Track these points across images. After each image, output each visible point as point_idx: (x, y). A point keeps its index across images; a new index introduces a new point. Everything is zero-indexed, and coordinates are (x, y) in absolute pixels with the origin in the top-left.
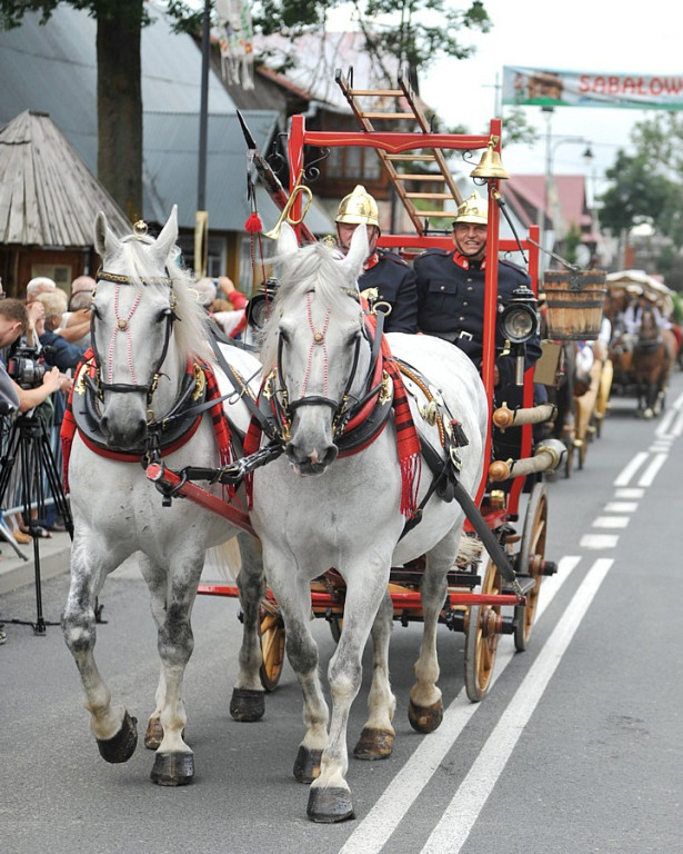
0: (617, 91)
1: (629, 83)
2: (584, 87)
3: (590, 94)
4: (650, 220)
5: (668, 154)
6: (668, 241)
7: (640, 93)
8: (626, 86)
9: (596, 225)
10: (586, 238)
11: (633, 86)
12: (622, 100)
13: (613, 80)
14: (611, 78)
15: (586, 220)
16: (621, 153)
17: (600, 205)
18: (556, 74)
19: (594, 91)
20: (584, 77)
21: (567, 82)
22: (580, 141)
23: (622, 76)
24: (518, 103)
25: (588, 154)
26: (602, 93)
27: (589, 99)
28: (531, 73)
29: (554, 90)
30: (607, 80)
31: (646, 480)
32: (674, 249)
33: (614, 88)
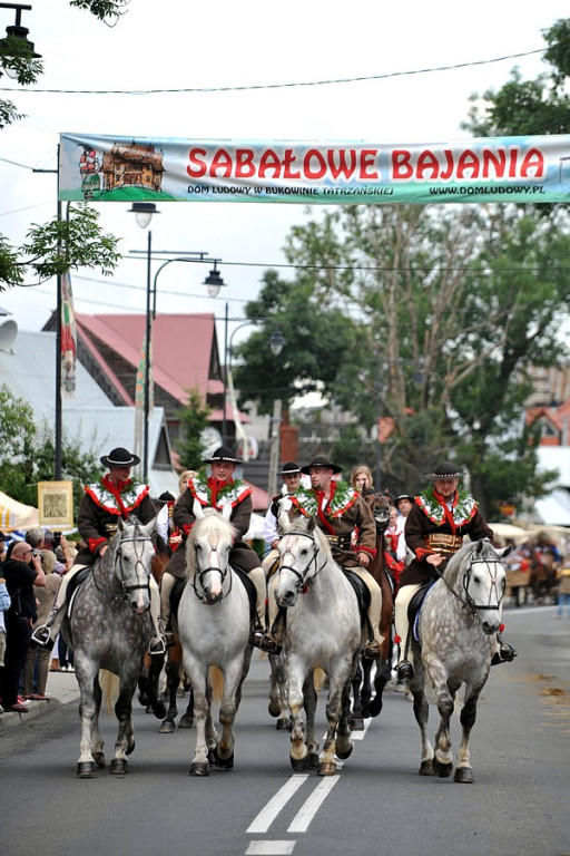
0: (251, 174)
1: (270, 159)
2: (196, 167)
3: (206, 179)
4: (320, 385)
5: (348, 277)
6: (349, 418)
7: (287, 175)
8: (264, 165)
9: (233, 396)
10: (216, 415)
11: (276, 164)
12: (258, 189)
13: (243, 155)
14: (240, 152)
15: (216, 387)
16: (270, 277)
17: (239, 362)
18: (150, 147)
19: (213, 174)
20: (195, 152)
21: (169, 160)
22: (202, 258)
23: (259, 149)
24: (88, 197)
25: (214, 279)
26: (227, 175)
27: (206, 188)
28: (109, 147)
29: (147, 173)
30: (233, 156)
31: (300, 824)
32: (362, 431)
33: (245, 169)
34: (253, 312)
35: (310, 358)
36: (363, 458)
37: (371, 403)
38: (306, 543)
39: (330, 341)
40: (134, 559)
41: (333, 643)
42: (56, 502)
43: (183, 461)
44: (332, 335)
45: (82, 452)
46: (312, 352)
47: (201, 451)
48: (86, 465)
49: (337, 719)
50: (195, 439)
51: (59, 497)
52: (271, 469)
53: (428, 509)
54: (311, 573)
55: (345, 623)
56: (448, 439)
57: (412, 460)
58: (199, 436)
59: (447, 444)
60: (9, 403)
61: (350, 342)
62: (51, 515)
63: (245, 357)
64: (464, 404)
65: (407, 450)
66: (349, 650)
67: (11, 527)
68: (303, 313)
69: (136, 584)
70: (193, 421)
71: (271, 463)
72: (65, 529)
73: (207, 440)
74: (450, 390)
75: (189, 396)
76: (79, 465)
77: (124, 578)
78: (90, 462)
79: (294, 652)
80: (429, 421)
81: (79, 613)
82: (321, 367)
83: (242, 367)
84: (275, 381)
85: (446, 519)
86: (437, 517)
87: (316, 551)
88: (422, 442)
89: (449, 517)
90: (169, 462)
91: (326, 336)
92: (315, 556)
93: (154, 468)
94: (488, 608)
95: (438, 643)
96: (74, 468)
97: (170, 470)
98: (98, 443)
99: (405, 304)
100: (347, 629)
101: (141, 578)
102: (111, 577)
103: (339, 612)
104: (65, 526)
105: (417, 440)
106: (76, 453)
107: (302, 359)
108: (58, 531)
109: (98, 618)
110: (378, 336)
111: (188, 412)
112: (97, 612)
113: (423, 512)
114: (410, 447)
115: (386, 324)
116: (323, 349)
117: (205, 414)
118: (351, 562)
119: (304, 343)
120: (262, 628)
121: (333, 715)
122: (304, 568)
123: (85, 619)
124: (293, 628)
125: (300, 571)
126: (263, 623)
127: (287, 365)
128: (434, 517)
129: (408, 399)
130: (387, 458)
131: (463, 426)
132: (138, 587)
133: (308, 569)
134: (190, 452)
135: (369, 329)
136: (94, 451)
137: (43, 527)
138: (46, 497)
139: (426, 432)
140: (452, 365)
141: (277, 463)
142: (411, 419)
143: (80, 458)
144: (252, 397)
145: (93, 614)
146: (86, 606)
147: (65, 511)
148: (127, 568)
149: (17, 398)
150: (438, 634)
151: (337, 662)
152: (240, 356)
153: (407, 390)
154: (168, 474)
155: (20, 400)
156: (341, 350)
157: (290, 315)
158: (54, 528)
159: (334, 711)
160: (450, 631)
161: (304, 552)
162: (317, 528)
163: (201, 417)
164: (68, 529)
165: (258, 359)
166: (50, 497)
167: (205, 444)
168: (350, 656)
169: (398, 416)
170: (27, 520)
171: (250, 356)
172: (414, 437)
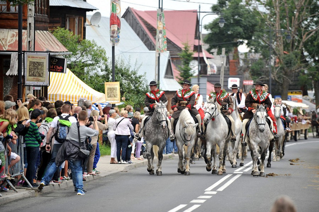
4: (245, 41)
34: (215, 9)
35: (240, 30)
36: (264, 73)
37: (267, 49)
38: (213, 106)
39: (249, 22)
40: (161, 113)
41: (219, 137)
42: (113, 91)
43: (182, 75)
44: (250, 19)
45: (130, 70)
46: (241, 27)
47: (189, 70)
48: (132, 76)
49: (222, 159)
50: (187, 65)
51: (114, 89)
52: (221, 78)
53: (253, 95)
54: (214, 115)
55: (223, 131)
56: (303, 64)
57: (286, 74)
58: (188, 63)
59: (302, 67)
60: (95, 48)
61: (258, 22)
62: (110, 97)
63: (211, 29)
64: (311, 49)
65: (284, 70)
66: (224, 139)
67: (93, 102)
68: (237, 9)
69: (162, 120)
70: (186, 57)
71: (221, 75)
72: (117, 103)
73: (192, 66)
74: (303, 43)
75: (184, 46)
76: (129, 76)
77: (159, 119)
78: (134, 74)
79: (208, 141)
80: (294, 56)
81: (148, 131)
82: (245, 33)
83: (210, 34)
84: (225, 40)
85: (258, 99)
86: (255, 98)
87: (216, 109)
88: (291, 66)
89: (259, 98)
90: (172, 75)
91: (247, 20)
92: (216, 110)
93: (165, 77)
94: (261, 124)
95: (252, 136)
96: (127, 77)
97: (173, 78)
98: (138, 66)
99: (283, 5)
100: (223, 133)
101: (164, 118)
102: (156, 119)
103: (221, 128)
104: (117, 101)
105: (289, 65)
106: (128, 70)
107: (237, 30)
108: (114, 103)
109: (153, 132)
110: (272, 20)
111: (183, 53)
112: (153, 130)
113: (251, 96)
114: (286, 68)
115: (275, 14)
116: (246, 26)
117: (191, 54)
118: (226, 113)
119: (237, 23)
120: (200, 132)
121: (221, 158)
122: (212, 113)
123: (149, 133)
124: (208, 133)
125: (211, 114)
126: (201, 130)
127: (229, 33)
128: (254, 97)
129: (284, 47)
130: (275, 74)
131: (311, 59)
132: (163, 121)
133: (213, 113)
134: (184, 71)
135: (268, 16)
136: (136, 70)
137: (107, 102)
138: (108, 89)
139: (292, 61)
140: (304, 31)
141: (223, 76)
142: (285, 56)
143: (130, 72)
144: (214, 47)
145: (152, 131)
146: (150, 129)
147: (117, 95)
148: (159, 116)
149: (99, 46)
150: (252, 133)
151: (221, 142)
152: (209, 29)
153: (284, 43)
154: (172, 80)
155: (100, 47)
156: (254, 26)
157: (232, 10)
158: (112, 102)
159: (221, 156)
160: (255, 132)
161: (213, 108)
162: (216, 102)
163: (189, 55)
164: (118, 103)
165: (217, 30)
166: (110, 89)
167: (191, 67)
168: (225, 140)
169: (280, 55)
170: (100, 99)
171: (213, 29)
172: (287, 64)
